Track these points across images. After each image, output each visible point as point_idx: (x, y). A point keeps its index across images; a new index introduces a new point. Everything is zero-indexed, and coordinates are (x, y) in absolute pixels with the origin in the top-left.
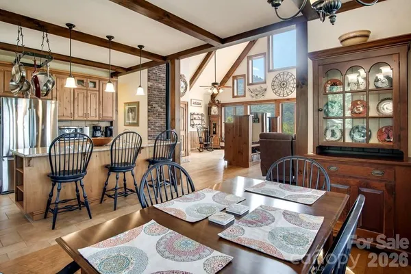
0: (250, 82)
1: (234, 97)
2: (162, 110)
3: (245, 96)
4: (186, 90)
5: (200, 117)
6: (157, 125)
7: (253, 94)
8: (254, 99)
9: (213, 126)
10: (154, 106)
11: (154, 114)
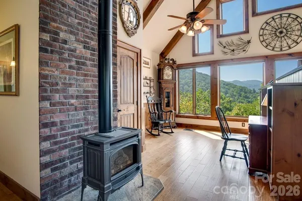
0: (221, 34)
1: (194, 55)
2: (88, 54)
3: (212, 53)
4: (138, 25)
5: (148, 82)
6: (72, 91)
7: (225, 50)
8: (229, 56)
9: (165, 95)
10: (62, 35)
11: (62, 60)
